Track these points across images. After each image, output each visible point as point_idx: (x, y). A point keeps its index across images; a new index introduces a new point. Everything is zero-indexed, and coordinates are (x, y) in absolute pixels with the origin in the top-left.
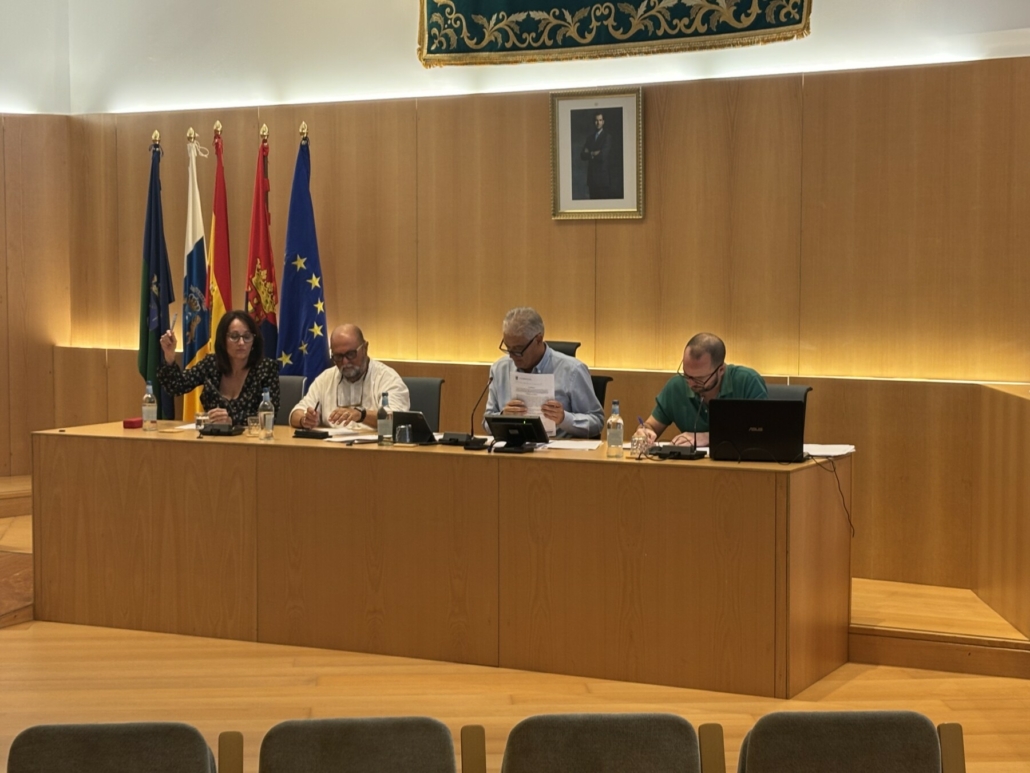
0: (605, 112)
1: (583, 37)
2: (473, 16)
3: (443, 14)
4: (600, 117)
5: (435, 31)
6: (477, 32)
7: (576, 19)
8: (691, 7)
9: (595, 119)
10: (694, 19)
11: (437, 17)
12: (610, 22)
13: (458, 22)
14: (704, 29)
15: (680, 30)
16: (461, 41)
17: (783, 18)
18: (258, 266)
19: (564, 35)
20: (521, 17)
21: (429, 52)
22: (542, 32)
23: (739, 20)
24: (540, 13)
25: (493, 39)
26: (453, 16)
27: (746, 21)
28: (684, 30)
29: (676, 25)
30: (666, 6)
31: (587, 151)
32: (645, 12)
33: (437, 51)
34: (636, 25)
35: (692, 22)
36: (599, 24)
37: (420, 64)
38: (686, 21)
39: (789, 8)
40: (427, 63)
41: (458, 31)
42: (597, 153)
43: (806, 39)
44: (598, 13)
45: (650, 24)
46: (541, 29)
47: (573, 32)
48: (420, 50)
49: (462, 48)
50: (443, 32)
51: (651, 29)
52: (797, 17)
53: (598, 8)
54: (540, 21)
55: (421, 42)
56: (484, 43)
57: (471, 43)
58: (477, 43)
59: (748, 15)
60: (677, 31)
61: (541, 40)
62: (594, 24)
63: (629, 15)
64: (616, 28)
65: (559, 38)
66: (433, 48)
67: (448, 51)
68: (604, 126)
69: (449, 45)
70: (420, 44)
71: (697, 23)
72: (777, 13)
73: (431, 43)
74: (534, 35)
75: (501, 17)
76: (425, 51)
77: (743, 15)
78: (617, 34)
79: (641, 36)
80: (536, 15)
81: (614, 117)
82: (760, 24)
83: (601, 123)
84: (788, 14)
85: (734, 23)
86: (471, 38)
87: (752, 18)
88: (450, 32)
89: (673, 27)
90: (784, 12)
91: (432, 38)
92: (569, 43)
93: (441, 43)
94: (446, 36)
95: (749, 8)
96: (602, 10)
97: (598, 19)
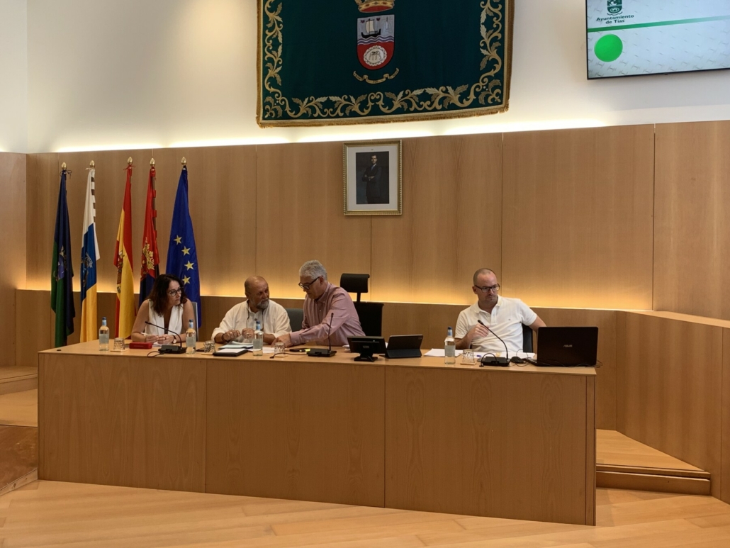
0: (377, 154)
1: (363, 111)
2: (293, 99)
3: (273, 97)
4: (375, 157)
5: (267, 107)
6: (295, 108)
7: (358, 101)
8: (432, 95)
9: (371, 158)
10: (434, 101)
11: (269, 99)
12: (381, 103)
13: (283, 102)
14: (440, 107)
15: (425, 108)
16: (285, 113)
17: (490, 102)
18: (146, 242)
19: (351, 110)
20: (323, 99)
21: (264, 119)
22: (337, 108)
23: (462, 102)
24: (336, 97)
25: (305, 112)
26: (280, 98)
27: (467, 103)
28: (427, 107)
29: (422, 105)
30: (416, 94)
31: (366, 176)
32: (402, 97)
33: (269, 118)
34: (397, 104)
35: (432, 103)
36: (373, 104)
37: (258, 126)
38: (429, 103)
39: (494, 96)
40: (262, 125)
41: (283, 107)
42: (372, 177)
43: (506, 113)
44: (373, 98)
45: (405, 104)
46: (336, 106)
47: (356, 108)
48: (258, 118)
49: (286, 116)
50: (273, 107)
51: (406, 107)
52: (500, 101)
53: (372, 95)
54: (335, 102)
55: (258, 113)
56: (299, 115)
57: (291, 114)
58: (295, 114)
59: (467, 100)
60: (423, 108)
61: (336, 113)
62: (370, 104)
63: (392, 99)
64: (384, 107)
65: (347, 112)
66: (266, 116)
67: (276, 118)
68: (377, 162)
69: (277, 115)
71: (436, 104)
72: (486, 99)
73: (265, 114)
74: (331, 110)
75: (310, 99)
76: (261, 118)
77: (465, 99)
78: (385, 110)
79: (399, 111)
80: (333, 98)
81: (384, 157)
82: (475, 104)
83: (375, 160)
84: (493, 99)
85: (459, 104)
86: (291, 111)
87: (470, 101)
88: (278, 108)
89: (420, 106)
90: (490, 98)
91: (265, 111)
92: (353, 114)
93: (271, 114)
94: (275, 110)
95: (469, 96)
96: (375, 96)
97: (372, 101)
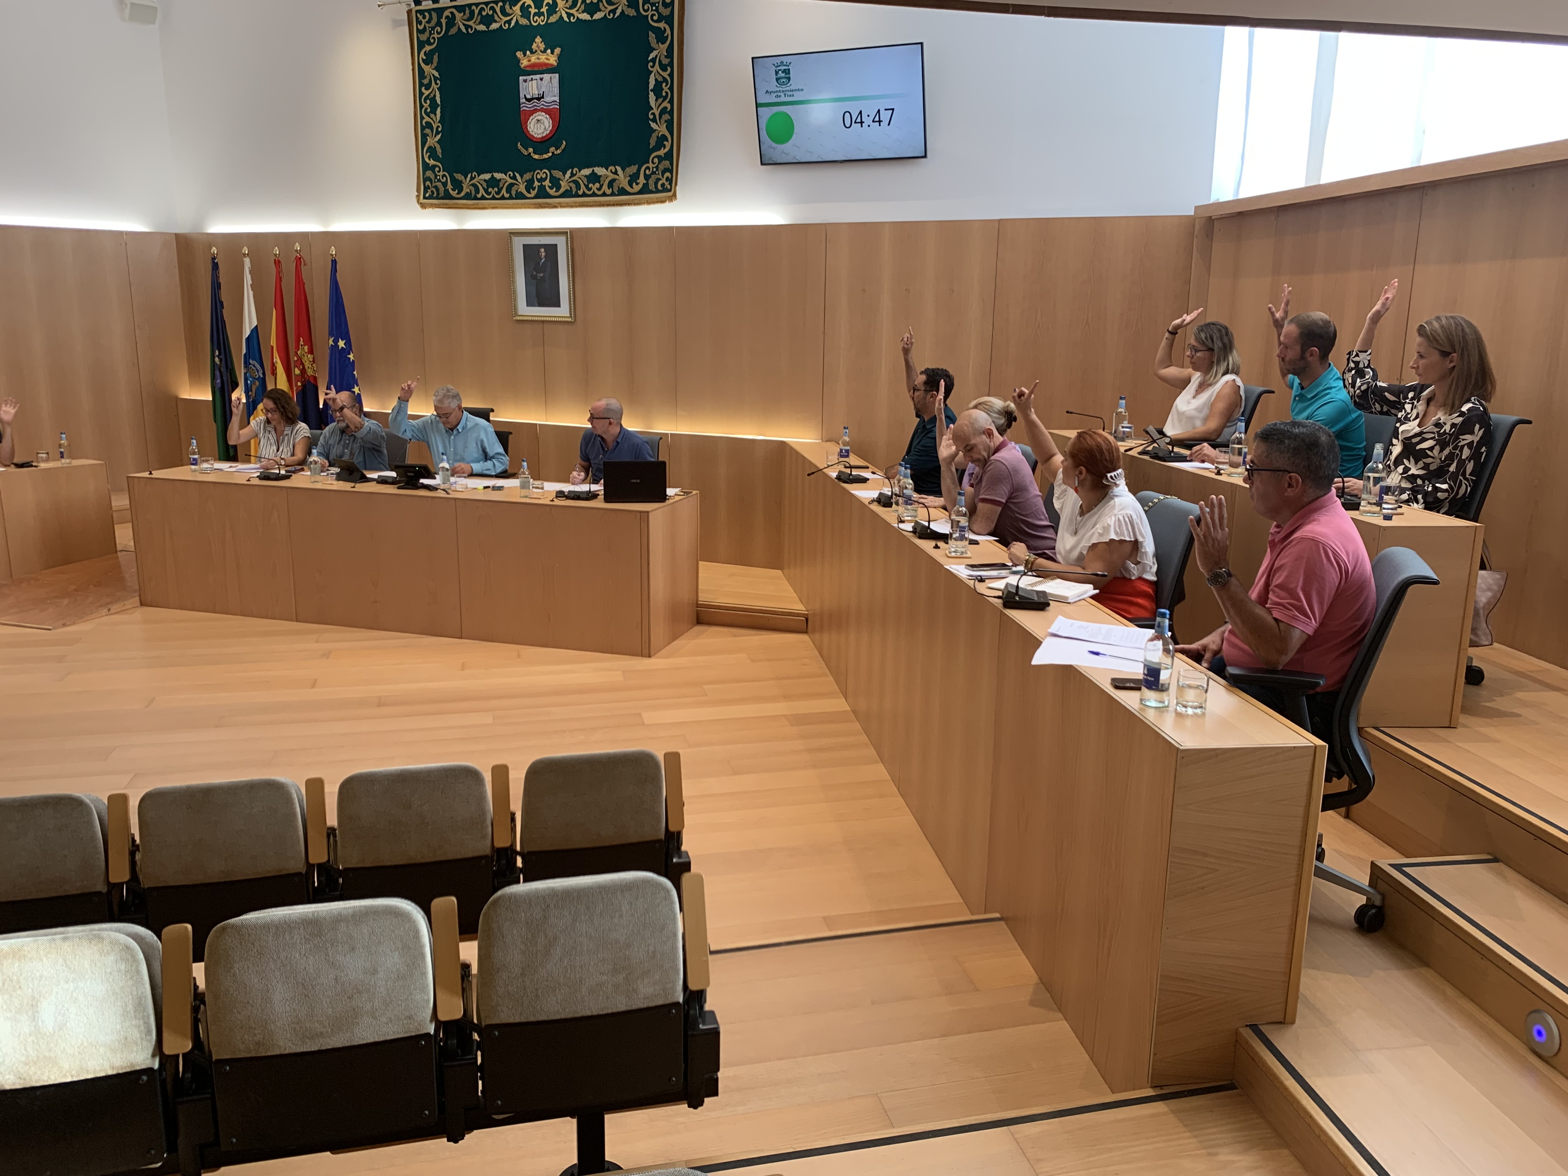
0: (545, 246)
1: (529, 192)
2: (454, 174)
3: (434, 172)
4: (542, 250)
5: (428, 183)
6: (458, 186)
7: (524, 180)
8: (601, 176)
9: (539, 252)
10: (603, 184)
11: (429, 173)
12: (547, 183)
13: (445, 178)
14: (609, 192)
15: (594, 191)
16: (446, 191)
17: (660, 188)
18: (302, 343)
19: (517, 191)
20: (487, 176)
21: (425, 198)
22: (502, 188)
23: (631, 187)
24: (500, 174)
25: (469, 191)
26: (441, 173)
27: (637, 188)
28: (596, 191)
29: (591, 188)
30: (584, 174)
31: (534, 273)
32: (570, 178)
33: (430, 198)
34: (564, 186)
35: (601, 186)
36: (539, 184)
37: (418, 206)
38: (597, 185)
39: (664, 181)
40: (423, 206)
41: (445, 184)
42: (542, 275)
43: (675, 202)
44: (539, 177)
45: (573, 186)
46: (501, 185)
47: (522, 188)
48: (418, 196)
49: (447, 196)
50: (434, 184)
51: (574, 190)
52: (669, 187)
53: (538, 173)
54: (500, 180)
55: (418, 190)
56: (462, 194)
57: (454, 193)
58: (458, 194)
59: (637, 184)
60: (592, 191)
61: (501, 194)
62: (536, 184)
63: (559, 179)
64: (551, 188)
65: (513, 193)
66: (427, 195)
67: (437, 198)
68: (545, 257)
69: (438, 194)
70: (417, 192)
71: (605, 187)
72: (656, 184)
73: (425, 192)
74: (496, 189)
75: (473, 176)
76: (422, 197)
77: (634, 183)
78: (552, 192)
79: (567, 194)
80: (498, 176)
81: (552, 250)
82: (645, 190)
83: (543, 254)
84: (663, 185)
85: (628, 189)
86: (453, 190)
87: (640, 186)
88: (439, 184)
89: (589, 189)
90: (660, 183)
91: (426, 189)
92: (520, 196)
93: (432, 192)
94: (436, 187)
95: (638, 179)
96: (541, 175)
97: (538, 180)
